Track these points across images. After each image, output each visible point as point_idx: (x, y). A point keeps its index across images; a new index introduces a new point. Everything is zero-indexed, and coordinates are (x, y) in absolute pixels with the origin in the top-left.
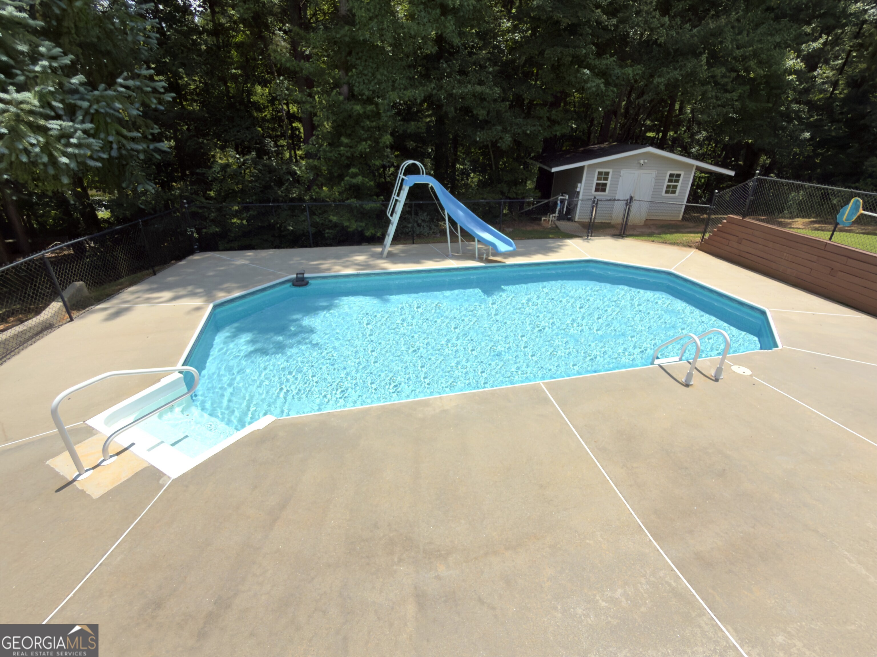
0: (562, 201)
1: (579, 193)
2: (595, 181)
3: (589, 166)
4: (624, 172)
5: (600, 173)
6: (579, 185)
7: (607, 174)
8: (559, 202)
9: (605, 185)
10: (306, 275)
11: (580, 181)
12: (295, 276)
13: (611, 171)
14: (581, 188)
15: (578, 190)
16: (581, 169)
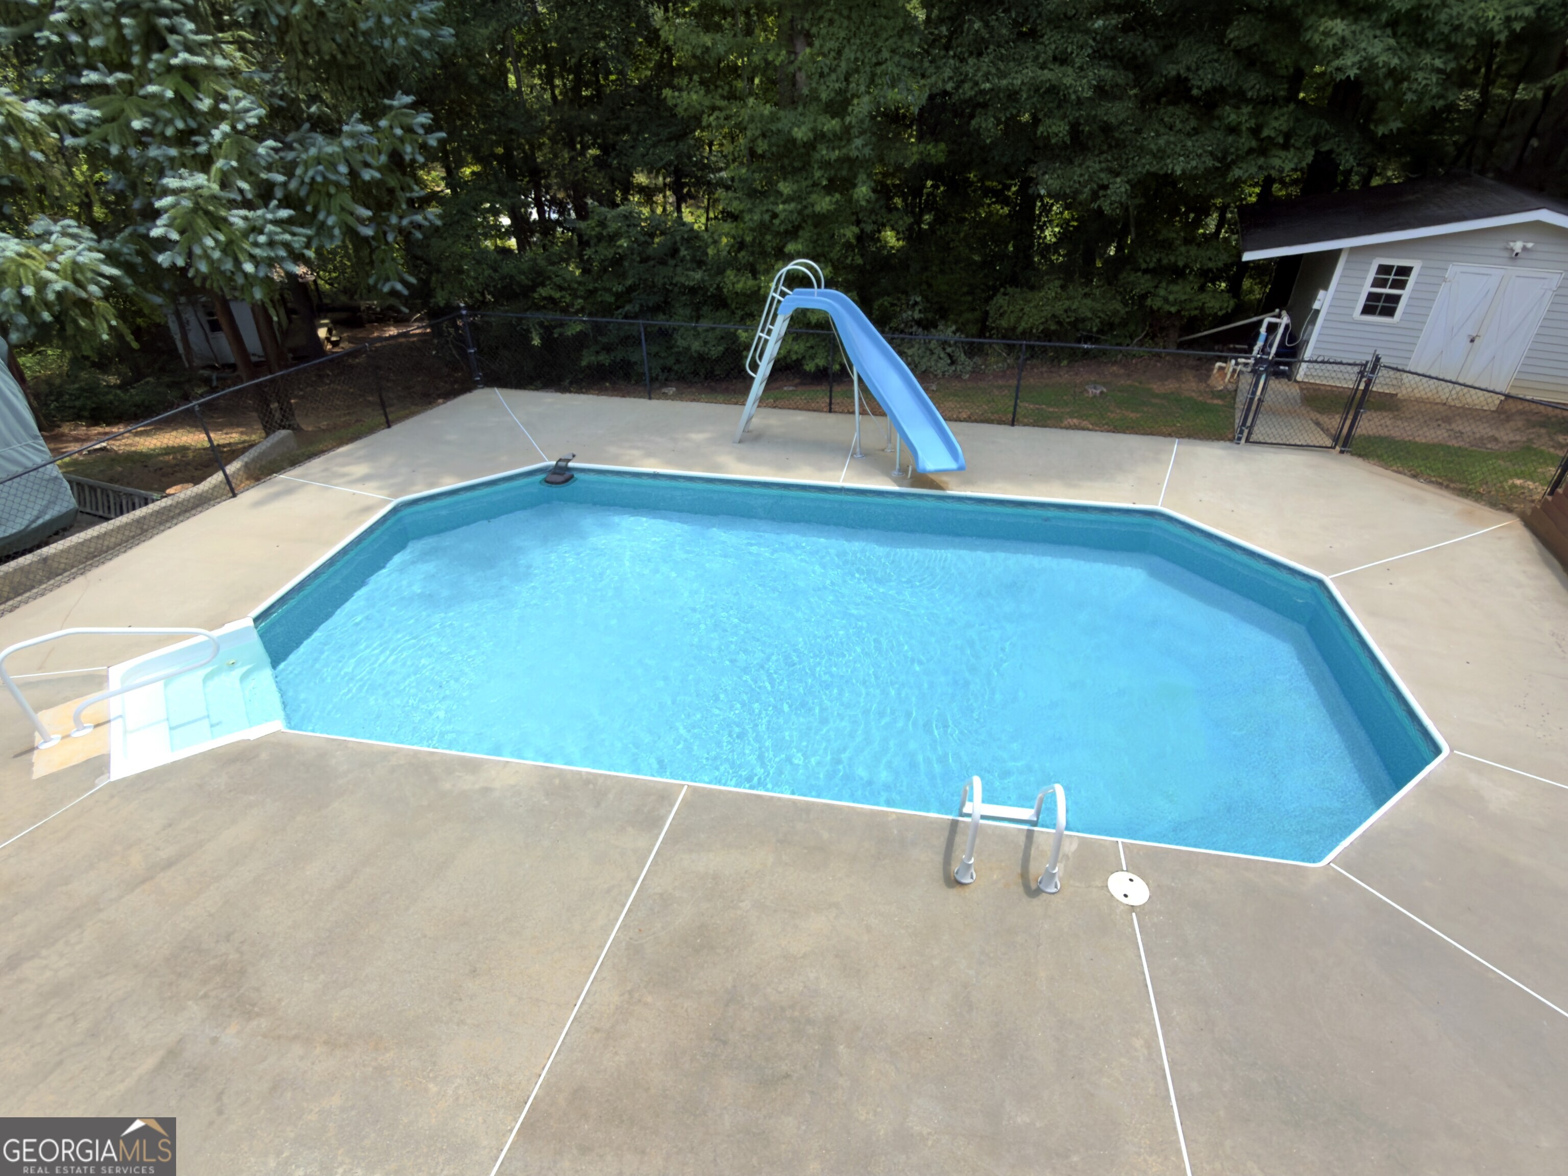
0: (1272, 328)
1: (1317, 312)
2: (1367, 288)
3: (1353, 250)
4: (1455, 270)
5: (1384, 269)
6: (1321, 294)
7: (1405, 271)
8: (1263, 330)
9: (1396, 299)
10: (571, 464)
11: (1326, 288)
12: (554, 463)
13: (1417, 265)
14: (1323, 301)
15: (1316, 306)
16: (1332, 257)
